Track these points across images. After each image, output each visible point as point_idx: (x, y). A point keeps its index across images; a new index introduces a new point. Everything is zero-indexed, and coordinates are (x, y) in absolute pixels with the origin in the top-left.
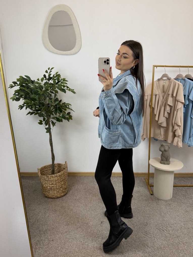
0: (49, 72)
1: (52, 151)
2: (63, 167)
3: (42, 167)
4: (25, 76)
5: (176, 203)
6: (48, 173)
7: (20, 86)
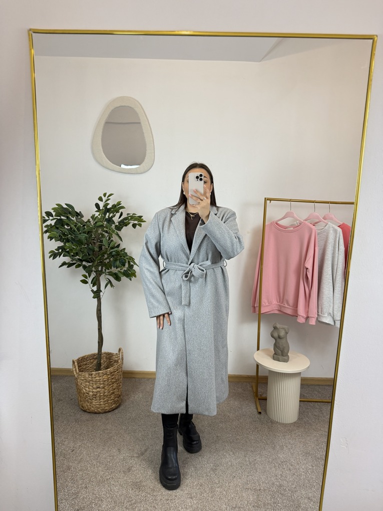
0: (104, 200)
1: (99, 329)
2: (114, 359)
3: (79, 358)
4: (66, 204)
5: (302, 430)
6: (88, 369)
7: (55, 220)
